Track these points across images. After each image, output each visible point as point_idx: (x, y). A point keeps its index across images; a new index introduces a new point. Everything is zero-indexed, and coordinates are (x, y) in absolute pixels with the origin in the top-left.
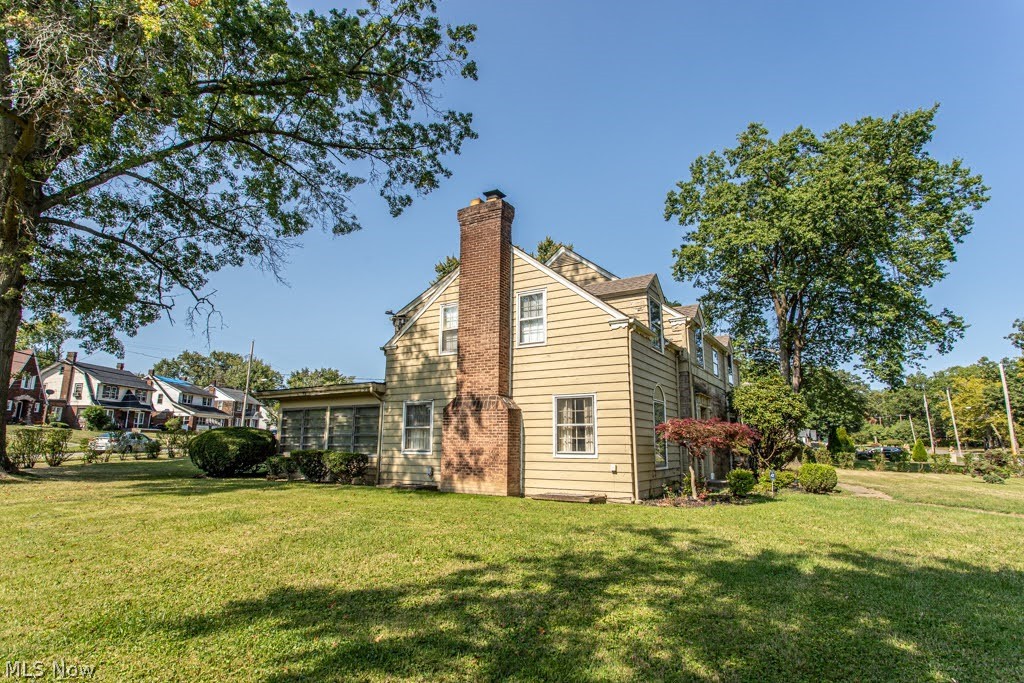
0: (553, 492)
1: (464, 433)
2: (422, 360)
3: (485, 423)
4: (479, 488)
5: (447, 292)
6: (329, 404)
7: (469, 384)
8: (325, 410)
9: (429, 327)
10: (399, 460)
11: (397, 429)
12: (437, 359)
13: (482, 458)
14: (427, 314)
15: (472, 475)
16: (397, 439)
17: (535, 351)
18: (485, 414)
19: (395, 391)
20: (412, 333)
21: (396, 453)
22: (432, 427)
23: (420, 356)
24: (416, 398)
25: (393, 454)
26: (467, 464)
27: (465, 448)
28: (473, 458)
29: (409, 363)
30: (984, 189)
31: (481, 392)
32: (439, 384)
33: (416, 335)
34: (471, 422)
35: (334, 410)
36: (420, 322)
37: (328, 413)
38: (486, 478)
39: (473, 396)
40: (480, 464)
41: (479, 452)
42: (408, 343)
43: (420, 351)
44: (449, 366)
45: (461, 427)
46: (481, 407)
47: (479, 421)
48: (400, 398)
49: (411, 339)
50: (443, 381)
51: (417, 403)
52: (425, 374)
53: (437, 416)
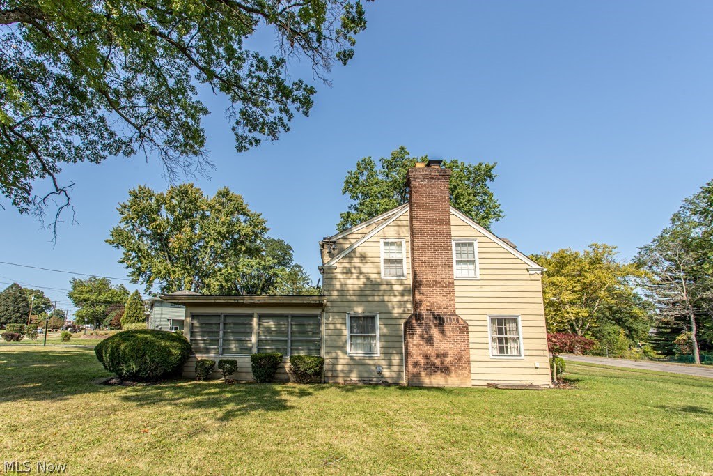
0: (512, 383)
1: (429, 340)
2: (362, 281)
3: (448, 334)
4: (446, 382)
5: (385, 229)
6: (256, 311)
7: (428, 304)
8: (251, 316)
9: (369, 255)
10: (343, 360)
11: (340, 335)
12: (379, 281)
13: (448, 360)
14: (365, 244)
15: (439, 372)
16: (341, 343)
17: (471, 283)
18: (447, 327)
19: (335, 304)
20: (351, 258)
21: (341, 355)
22: (378, 334)
23: (361, 277)
24: (359, 311)
25: (337, 355)
26: (434, 364)
27: (431, 351)
28: (439, 359)
29: (349, 282)
30: (500, 211)
31: (440, 311)
32: (383, 301)
33: (356, 260)
34: (435, 332)
35: (261, 317)
36: (359, 249)
37: (255, 320)
38: (453, 374)
39: (433, 313)
40: (446, 363)
41: (445, 355)
42: (347, 265)
43: (361, 273)
44: (392, 287)
45: (425, 336)
46: (443, 321)
47: (443, 332)
48: (342, 310)
49: (350, 263)
50: (386, 298)
51: (360, 315)
52: (368, 292)
53: (382, 326)
